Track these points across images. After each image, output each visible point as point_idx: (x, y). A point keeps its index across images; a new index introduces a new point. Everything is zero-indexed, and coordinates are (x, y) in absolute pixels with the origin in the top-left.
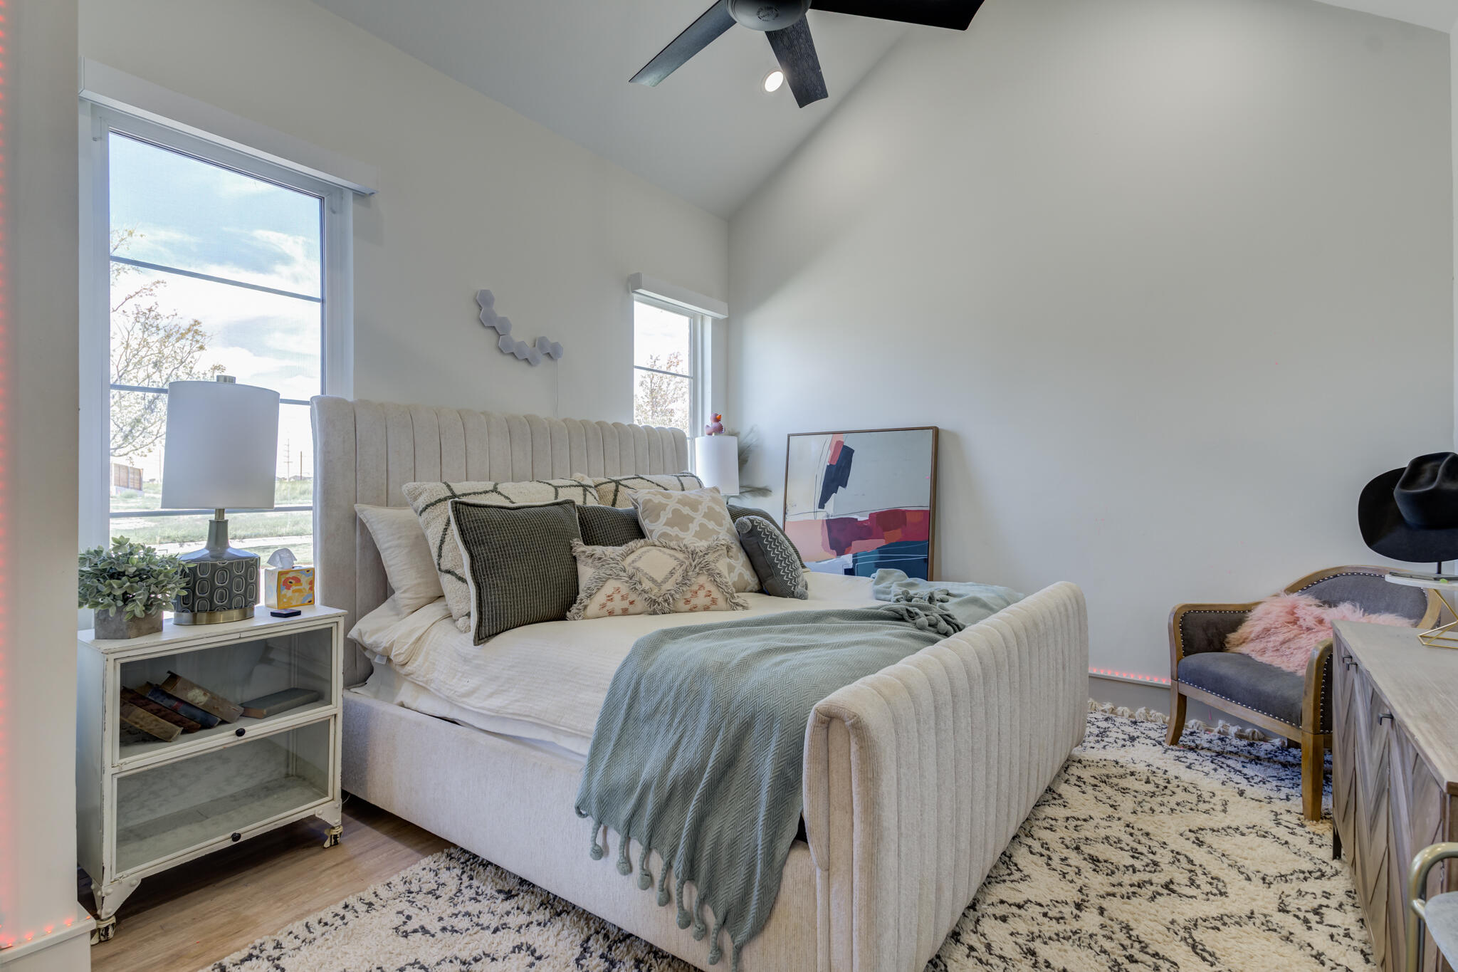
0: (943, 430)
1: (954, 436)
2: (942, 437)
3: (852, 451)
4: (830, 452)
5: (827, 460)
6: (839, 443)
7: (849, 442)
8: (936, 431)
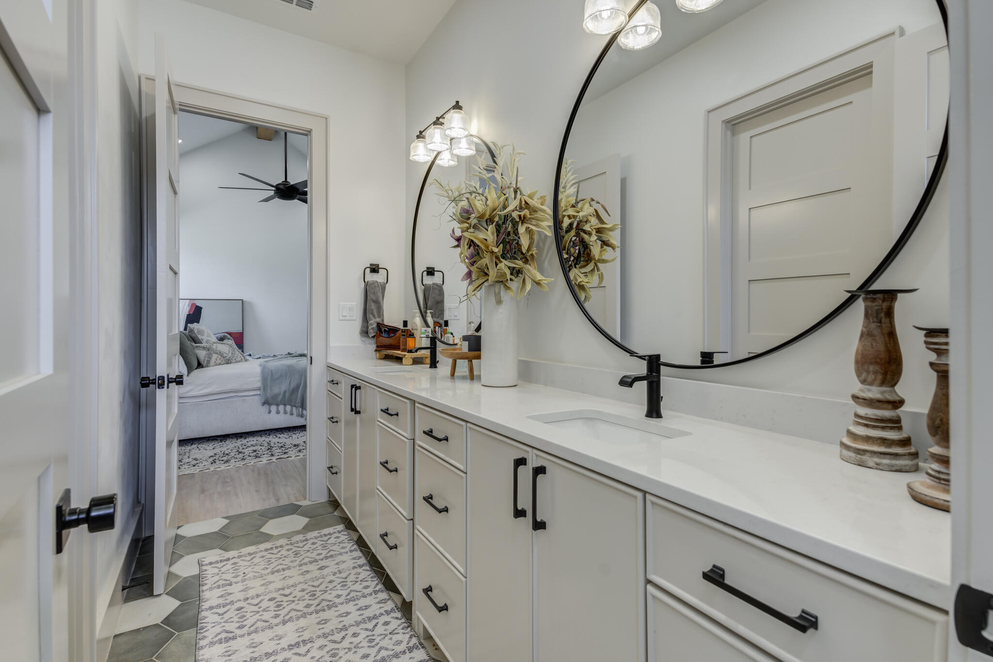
0: (246, 301)
1: (249, 303)
2: (245, 304)
3: (201, 308)
4: (188, 308)
5: (187, 311)
6: (193, 304)
7: (199, 304)
8: (242, 300)
